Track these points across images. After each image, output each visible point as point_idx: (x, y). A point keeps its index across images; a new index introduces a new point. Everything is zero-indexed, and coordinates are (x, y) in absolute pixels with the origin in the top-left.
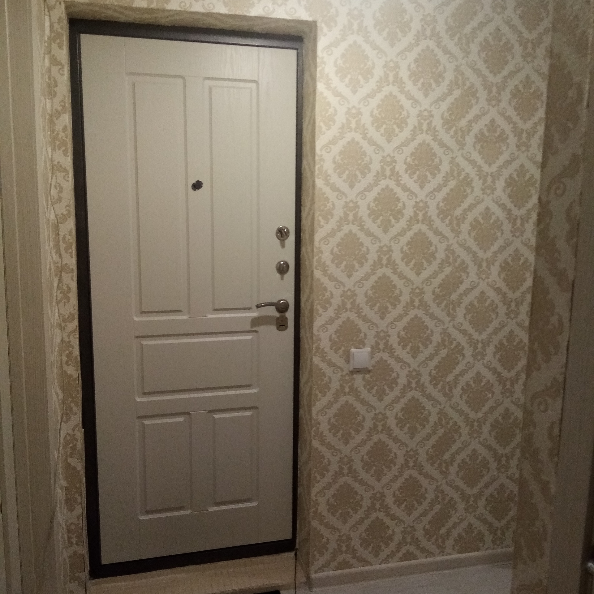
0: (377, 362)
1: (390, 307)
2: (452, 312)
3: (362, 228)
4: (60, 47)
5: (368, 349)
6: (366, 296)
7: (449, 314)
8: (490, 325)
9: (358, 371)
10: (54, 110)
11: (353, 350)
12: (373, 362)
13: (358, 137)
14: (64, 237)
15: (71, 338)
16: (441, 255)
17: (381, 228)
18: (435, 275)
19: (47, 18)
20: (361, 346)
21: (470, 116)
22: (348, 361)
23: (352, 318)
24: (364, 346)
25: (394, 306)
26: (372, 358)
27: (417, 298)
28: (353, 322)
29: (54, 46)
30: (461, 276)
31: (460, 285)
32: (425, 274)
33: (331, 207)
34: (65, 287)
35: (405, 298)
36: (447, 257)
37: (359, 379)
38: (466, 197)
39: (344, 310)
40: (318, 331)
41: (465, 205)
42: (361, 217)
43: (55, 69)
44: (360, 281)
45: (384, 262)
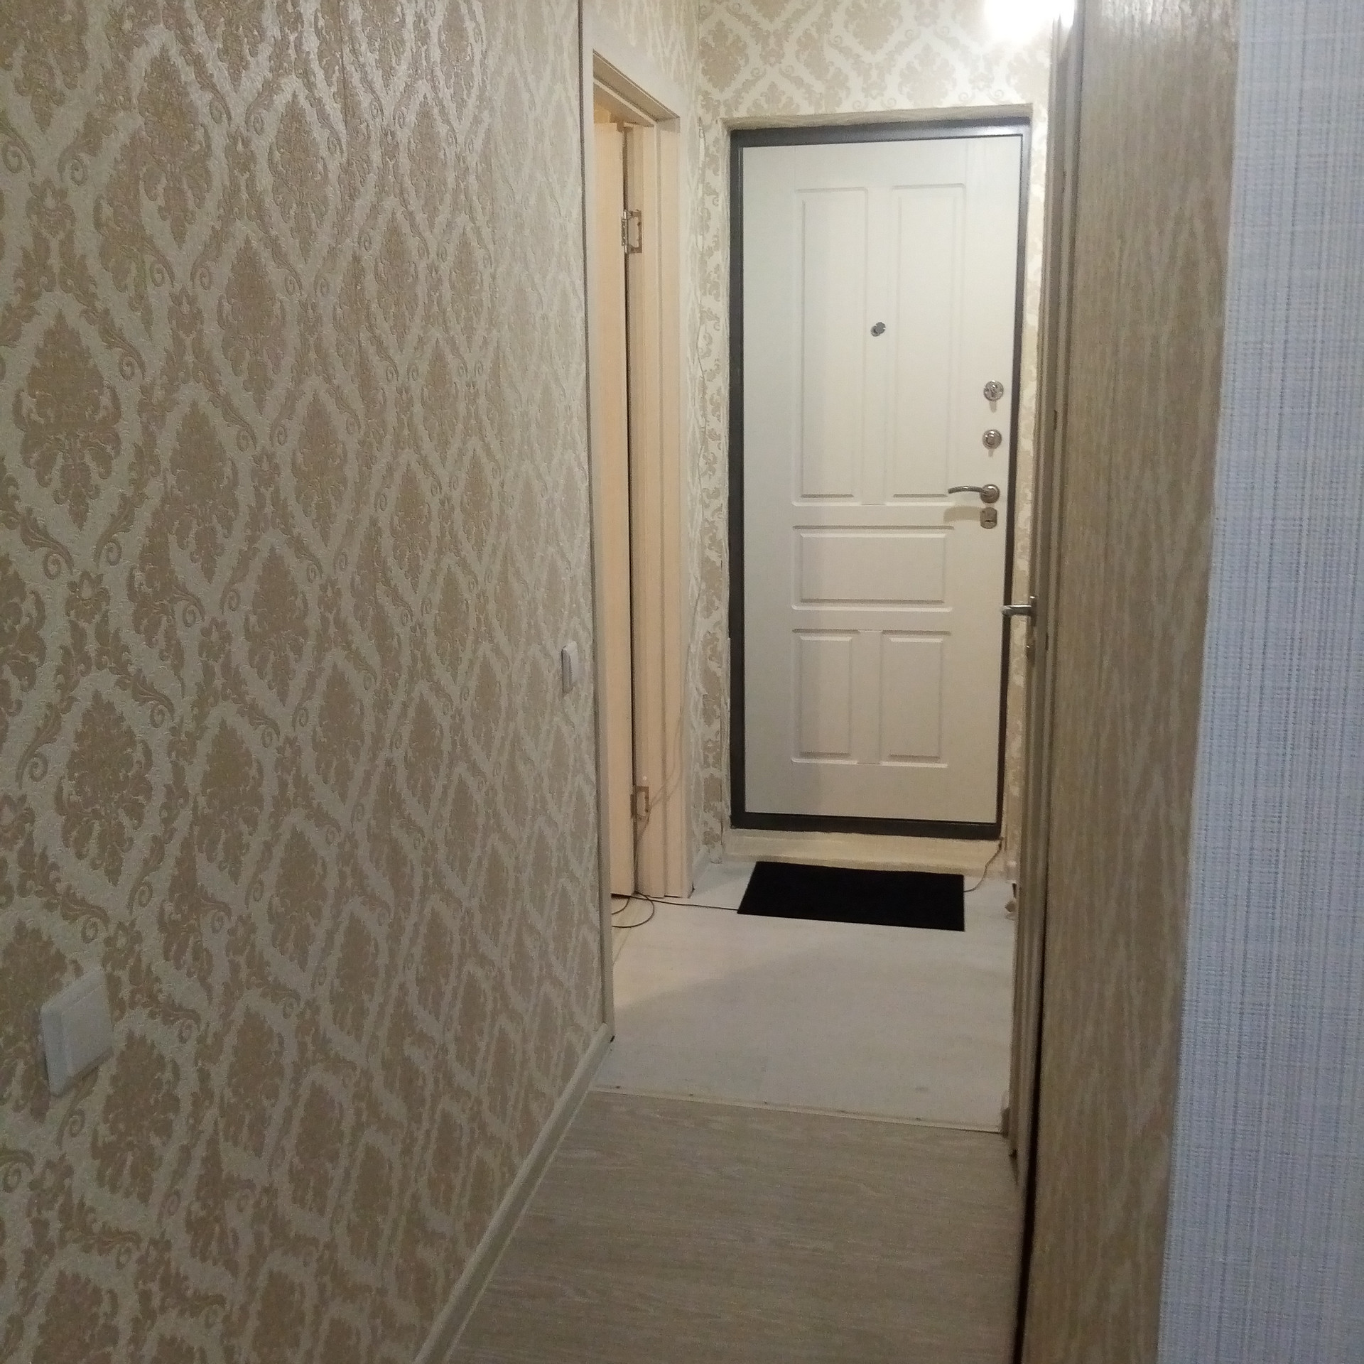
4: (716, 172)
10: (705, 247)
14: (712, 399)
15: (716, 518)
19: (702, 140)
29: (709, 173)
34: (711, 457)
43: (709, 199)
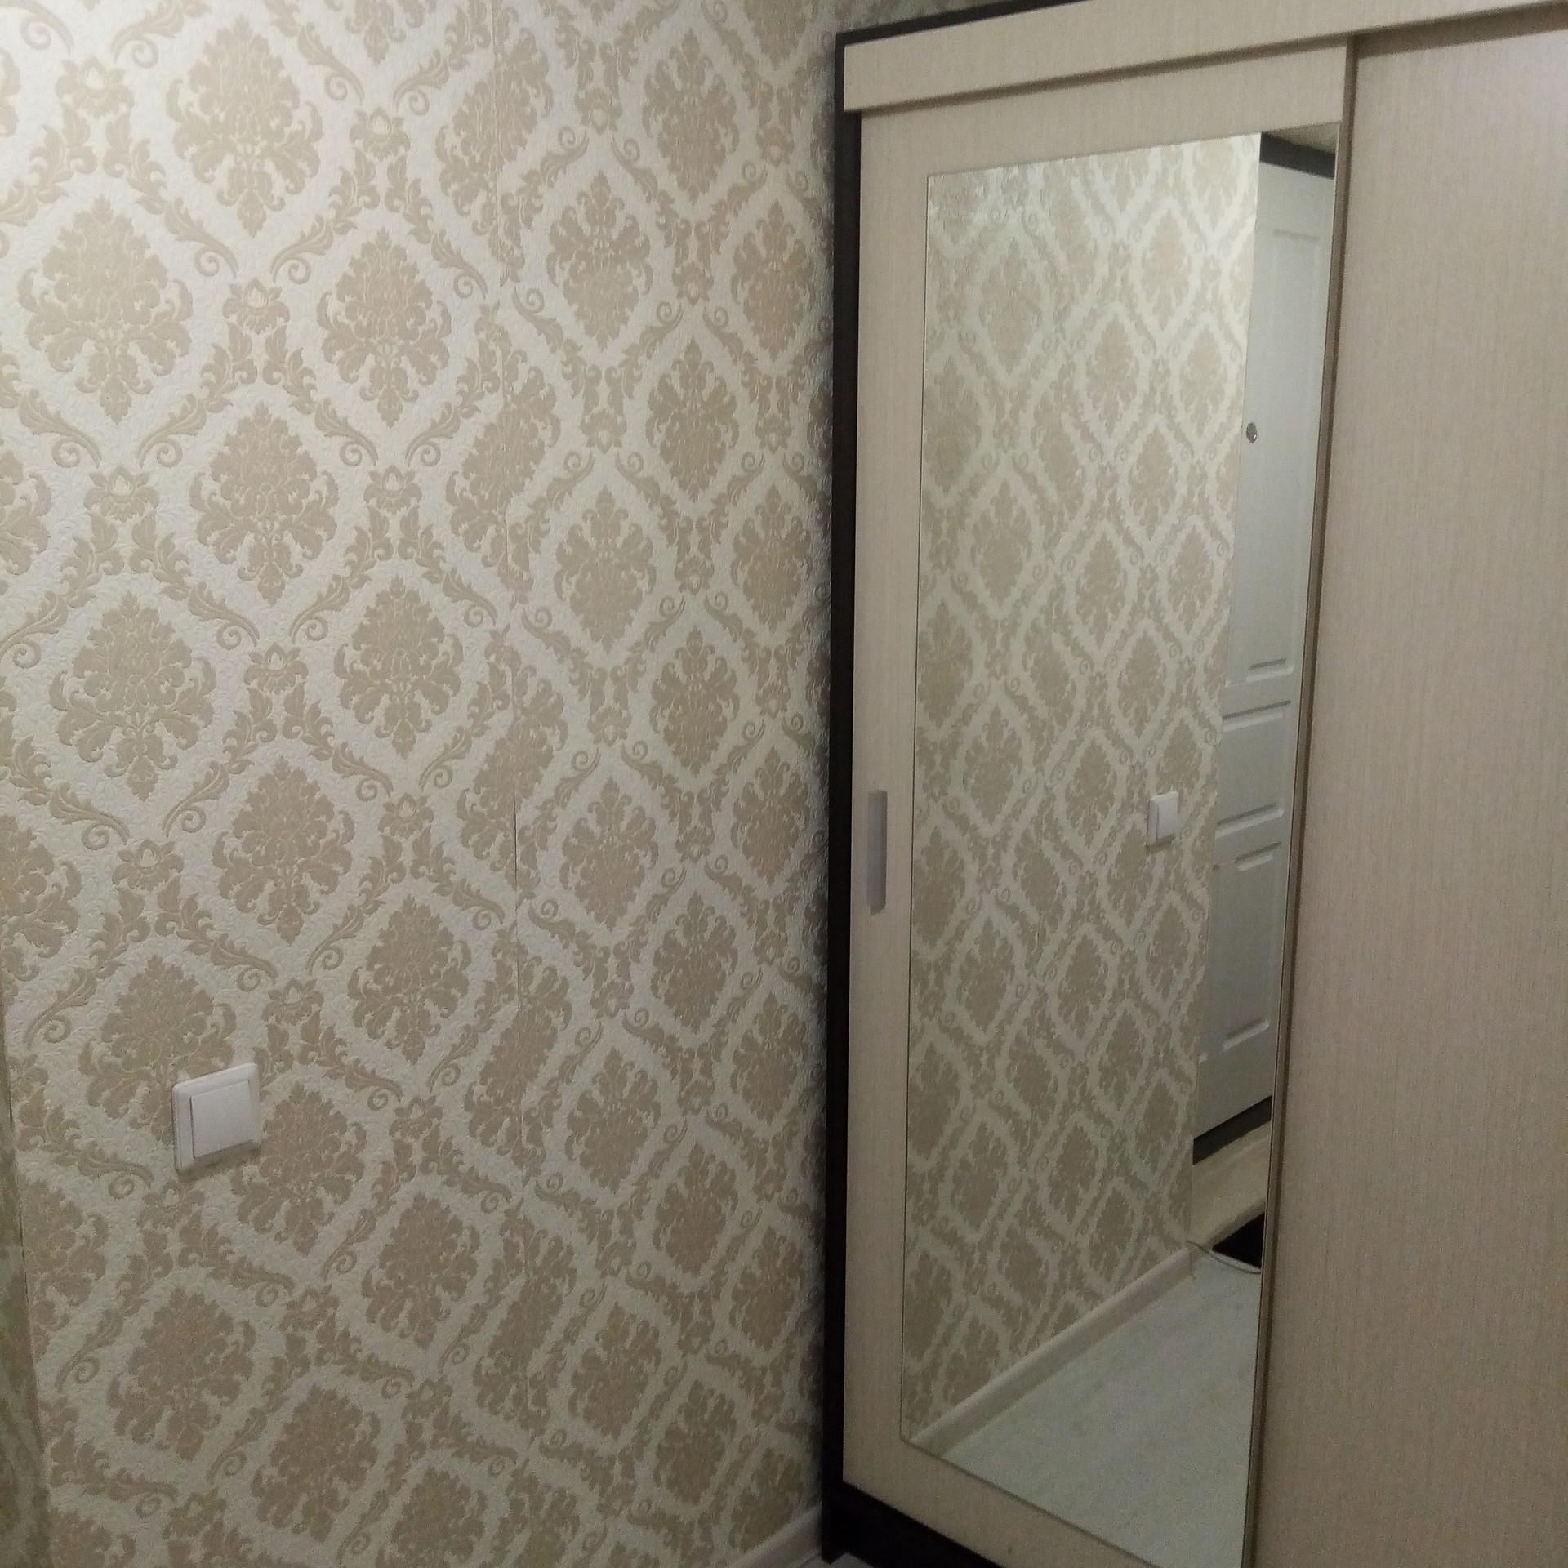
0: (282, 1109)
1: (314, 889)
2: (524, 867)
3: (176, 588)
5: (243, 1068)
6: (219, 859)
7: (515, 878)
8: (636, 890)
9: (212, 1164)
11: (186, 1085)
12: (269, 1112)
13: (123, 198)
16: (474, 671)
17: (254, 583)
18: (461, 743)
20: (216, 1061)
21: (530, 157)
22: (168, 1134)
23: (167, 960)
24: (228, 1056)
25: (330, 881)
26: (263, 1095)
27: (407, 837)
28: (176, 972)
30: (543, 740)
31: (542, 771)
32: (429, 746)
33: (34, 497)
35: (366, 844)
36: (496, 675)
37: (218, 1192)
38: (537, 454)
39: (135, 933)
40: (29, 1041)
41: (536, 487)
42: (168, 542)
44: (186, 805)
45: (278, 714)
